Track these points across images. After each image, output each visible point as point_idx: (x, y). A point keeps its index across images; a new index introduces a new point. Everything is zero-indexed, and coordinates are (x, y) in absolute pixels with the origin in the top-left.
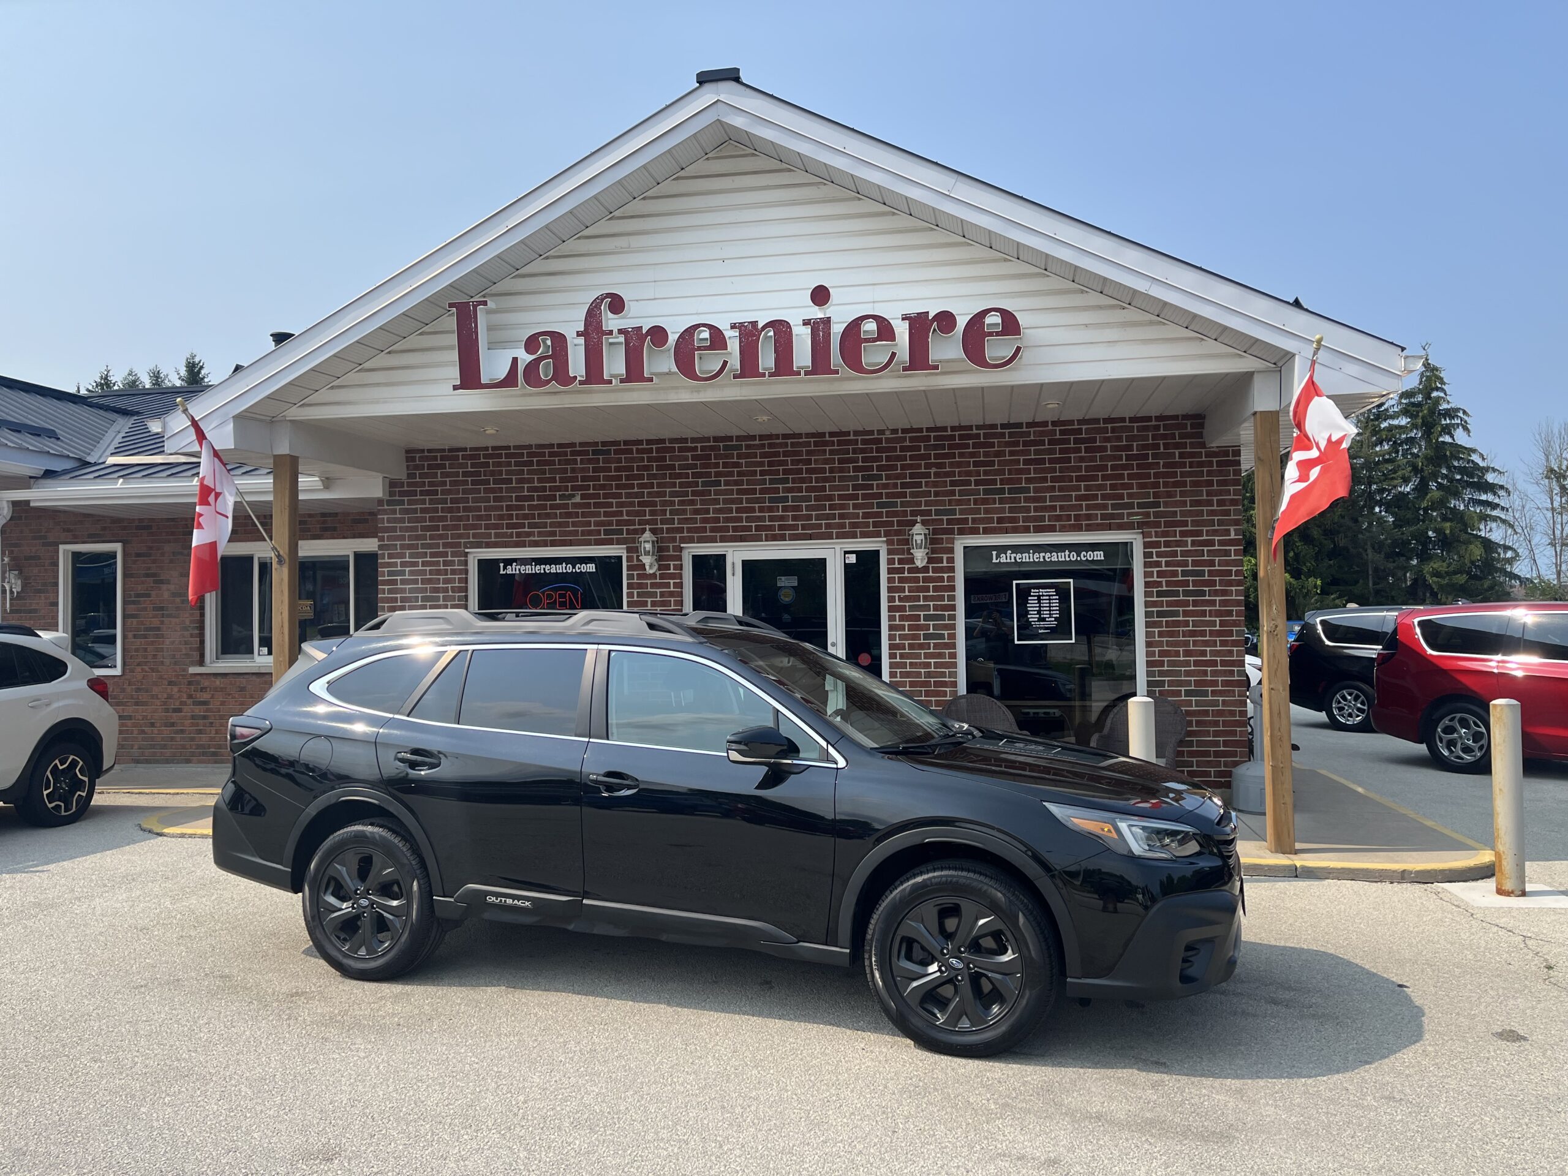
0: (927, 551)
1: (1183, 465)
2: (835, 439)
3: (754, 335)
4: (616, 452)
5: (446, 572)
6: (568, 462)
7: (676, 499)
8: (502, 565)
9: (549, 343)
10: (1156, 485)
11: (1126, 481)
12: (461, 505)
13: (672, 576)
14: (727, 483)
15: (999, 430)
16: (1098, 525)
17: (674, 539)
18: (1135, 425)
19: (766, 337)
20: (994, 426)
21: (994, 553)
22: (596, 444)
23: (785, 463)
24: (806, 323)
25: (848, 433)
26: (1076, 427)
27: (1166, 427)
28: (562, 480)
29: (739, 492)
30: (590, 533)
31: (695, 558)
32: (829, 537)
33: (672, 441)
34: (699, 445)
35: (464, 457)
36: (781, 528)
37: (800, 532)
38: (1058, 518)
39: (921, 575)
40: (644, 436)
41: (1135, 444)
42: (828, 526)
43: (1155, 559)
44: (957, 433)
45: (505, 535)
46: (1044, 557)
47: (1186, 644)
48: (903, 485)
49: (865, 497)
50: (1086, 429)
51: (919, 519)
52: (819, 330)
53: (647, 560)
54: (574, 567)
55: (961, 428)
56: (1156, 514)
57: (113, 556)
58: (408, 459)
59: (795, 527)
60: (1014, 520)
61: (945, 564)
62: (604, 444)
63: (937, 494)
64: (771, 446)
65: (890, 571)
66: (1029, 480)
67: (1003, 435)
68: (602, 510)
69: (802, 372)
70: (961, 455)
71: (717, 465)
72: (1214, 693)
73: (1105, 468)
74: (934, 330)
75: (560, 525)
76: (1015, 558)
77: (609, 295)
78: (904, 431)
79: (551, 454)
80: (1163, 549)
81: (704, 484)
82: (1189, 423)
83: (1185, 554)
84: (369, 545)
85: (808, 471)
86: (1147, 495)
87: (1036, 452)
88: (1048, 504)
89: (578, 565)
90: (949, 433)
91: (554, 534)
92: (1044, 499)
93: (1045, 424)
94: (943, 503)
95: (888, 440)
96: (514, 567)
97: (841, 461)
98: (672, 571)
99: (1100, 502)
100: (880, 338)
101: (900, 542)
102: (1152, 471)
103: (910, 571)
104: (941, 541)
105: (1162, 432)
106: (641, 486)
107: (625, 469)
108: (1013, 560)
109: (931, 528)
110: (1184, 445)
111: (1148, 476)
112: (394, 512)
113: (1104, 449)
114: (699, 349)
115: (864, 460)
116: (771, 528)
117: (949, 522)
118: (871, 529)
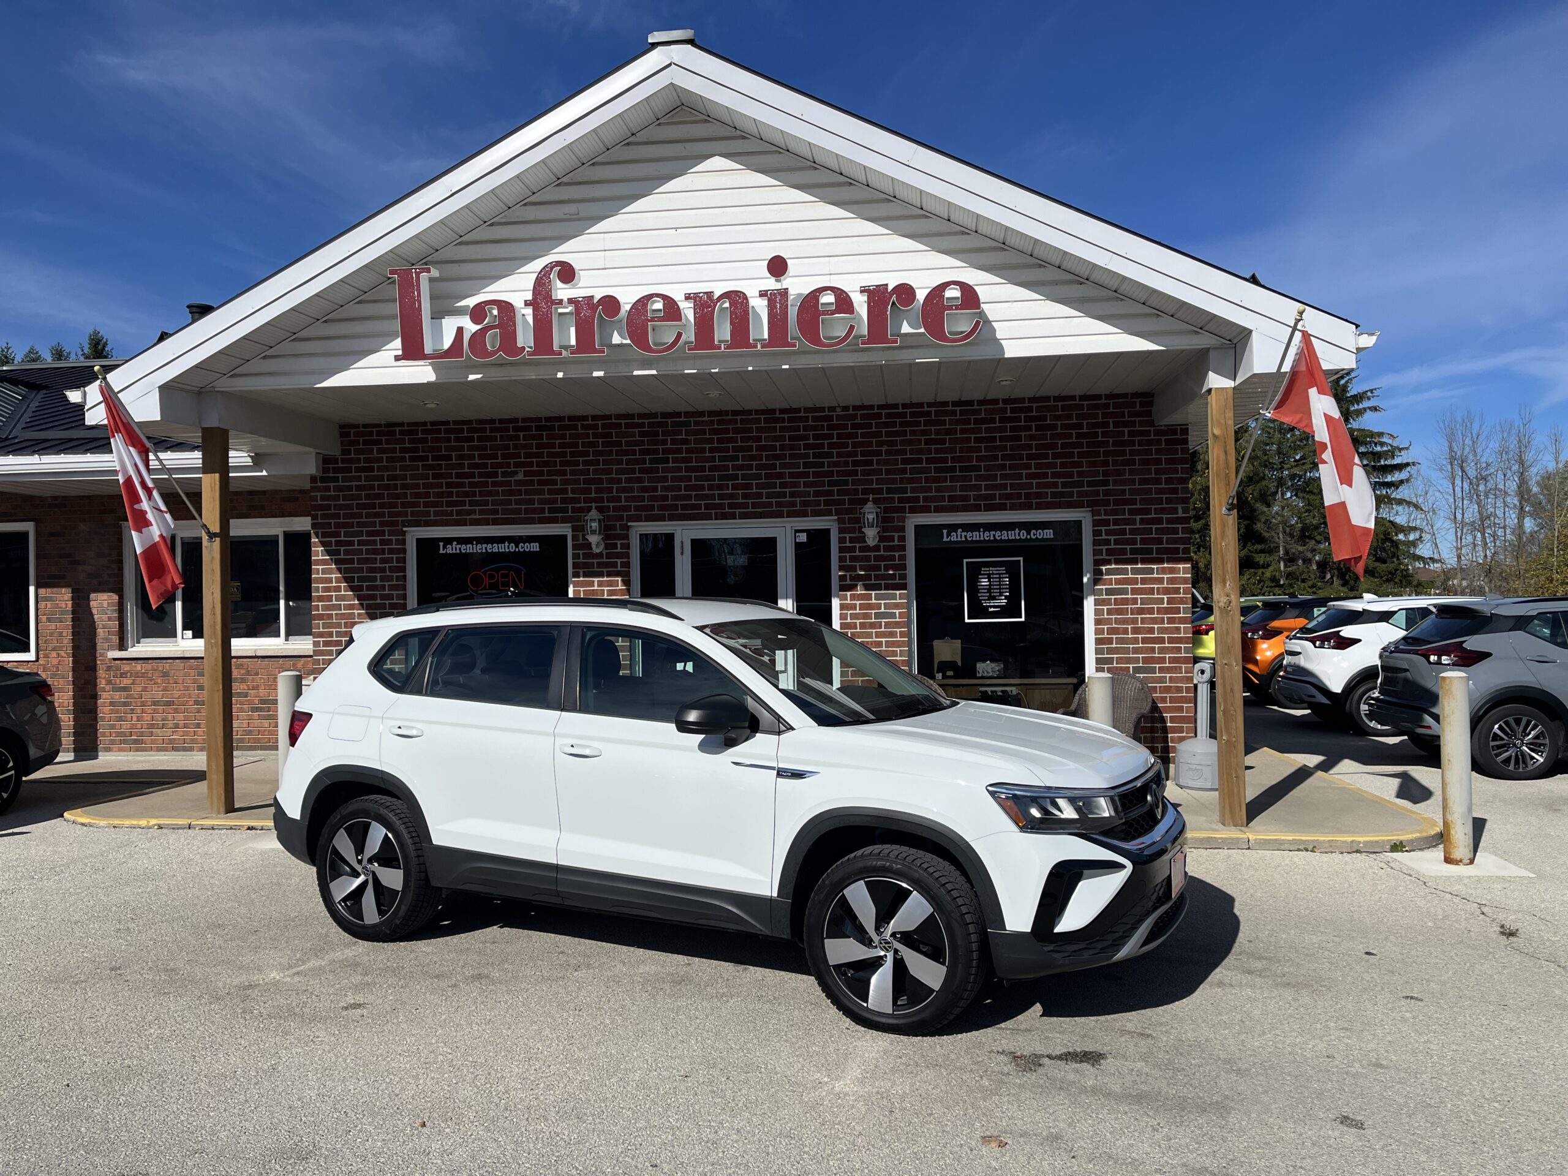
0: (879, 529)
1: (1133, 443)
2: (786, 416)
3: (709, 306)
4: (561, 428)
5: (383, 552)
6: (510, 438)
7: (623, 477)
8: (441, 544)
9: (495, 312)
10: (1105, 463)
11: (1076, 459)
12: (399, 482)
13: (619, 556)
14: (675, 461)
15: (950, 408)
16: (1048, 503)
17: (621, 518)
18: (1085, 403)
19: (722, 309)
20: (946, 404)
21: (945, 531)
22: (539, 419)
23: (734, 440)
24: (763, 294)
25: (798, 410)
26: (1027, 405)
27: (1116, 405)
28: (504, 456)
29: (688, 469)
30: (534, 511)
31: (644, 537)
32: (780, 515)
33: (619, 416)
34: (646, 421)
35: (402, 433)
36: (731, 506)
37: (750, 510)
38: (1009, 496)
39: (872, 554)
40: (590, 412)
41: (1085, 422)
42: (779, 504)
43: (1104, 537)
44: (908, 411)
45: (445, 513)
46: (994, 536)
47: (1135, 621)
48: (856, 463)
49: (816, 475)
50: (1037, 407)
51: (871, 497)
52: (776, 302)
53: (594, 539)
54: (517, 546)
55: (912, 405)
56: (1107, 493)
57: (24, 535)
58: (344, 435)
59: (745, 506)
60: (966, 498)
61: (896, 543)
62: (548, 419)
63: (888, 472)
64: (719, 422)
65: (841, 550)
66: (979, 459)
67: (954, 413)
68: (546, 488)
69: (759, 346)
70: (913, 433)
71: (665, 442)
72: (1161, 670)
73: (1054, 446)
74: (893, 303)
75: (502, 502)
76: (966, 536)
77: (558, 263)
78: (855, 408)
79: (492, 430)
80: (1112, 527)
81: (652, 461)
82: (1138, 400)
83: (1132, 532)
84: (302, 524)
85: (758, 448)
86: (1097, 473)
87: (988, 430)
88: (999, 482)
89: (521, 544)
90: (901, 410)
91: (496, 512)
92: (994, 478)
93: (995, 401)
94: (894, 481)
95: (839, 417)
96: (454, 546)
97: (791, 438)
98: (619, 550)
99: (1049, 480)
100: (838, 311)
101: (851, 521)
102: (1102, 450)
103: (862, 549)
104: (892, 520)
105: (1111, 410)
106: (585, 463)
107: (570, 445)
108: (963, 539)
109: (882, 506)
110: (1133, 424)
111: (1098, 454)
112: (328, 489)
113: (1054, 427)
114: (653, 320)
115: (815, 437)
116: (721, 506)
117: (901, 500)
118: (822, 507)
